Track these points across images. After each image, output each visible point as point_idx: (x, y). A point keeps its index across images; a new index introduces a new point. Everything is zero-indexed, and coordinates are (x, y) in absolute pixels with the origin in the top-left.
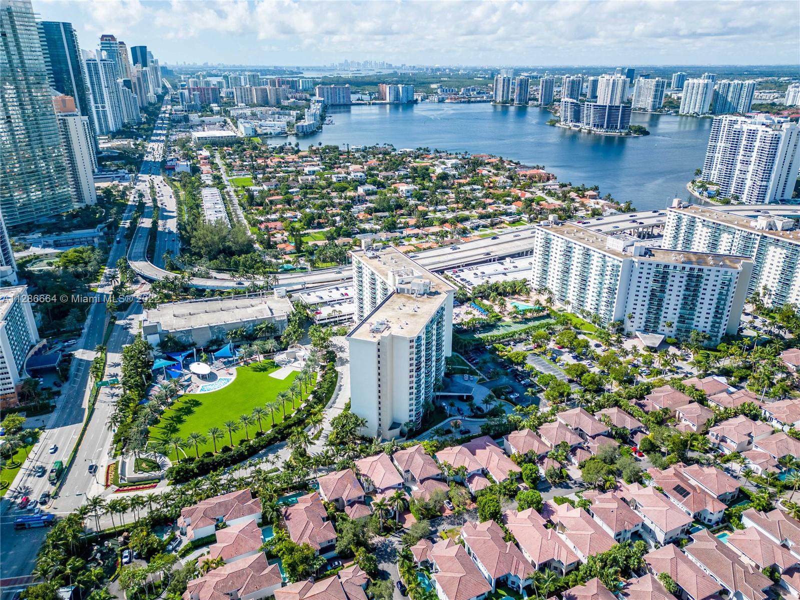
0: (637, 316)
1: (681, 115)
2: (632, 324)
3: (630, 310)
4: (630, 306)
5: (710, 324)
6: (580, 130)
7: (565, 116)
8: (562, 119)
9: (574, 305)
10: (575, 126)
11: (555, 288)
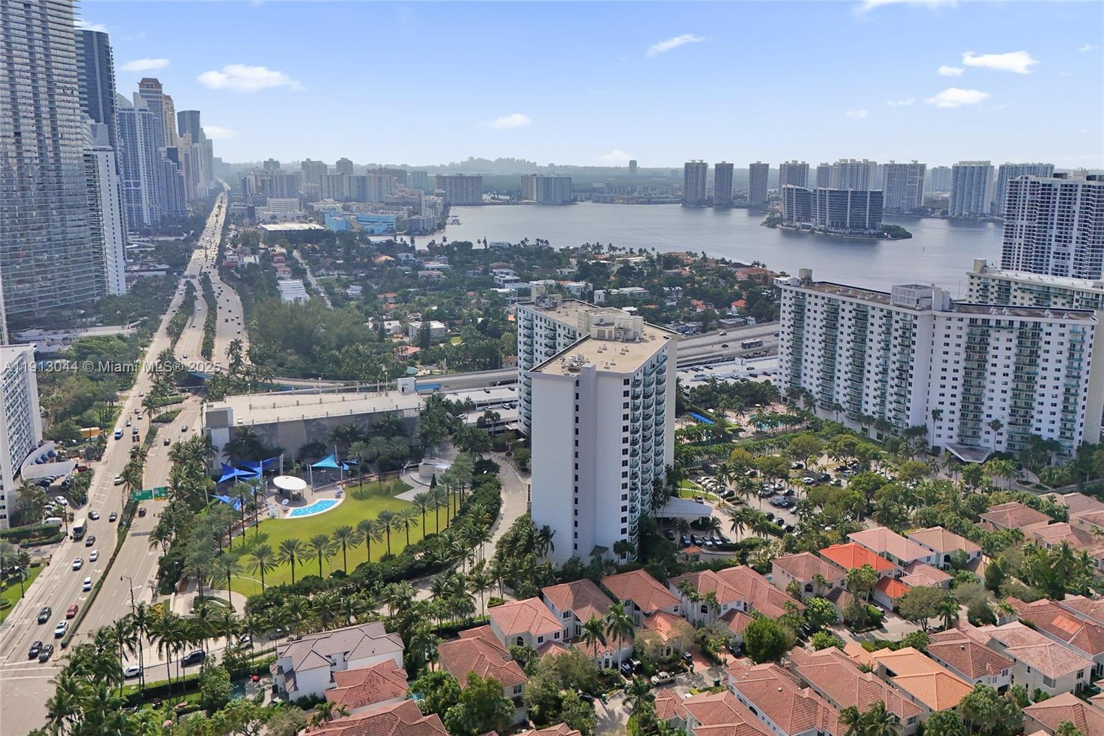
1: (951, 218)
2: (939, 432)
3: (934, 406)
5: (1058, 424)
6: (812, 232)
7: (790, 212)
8: (785, 217)
9: (847, 412)
10: (804, 227)
11: (815, 389)
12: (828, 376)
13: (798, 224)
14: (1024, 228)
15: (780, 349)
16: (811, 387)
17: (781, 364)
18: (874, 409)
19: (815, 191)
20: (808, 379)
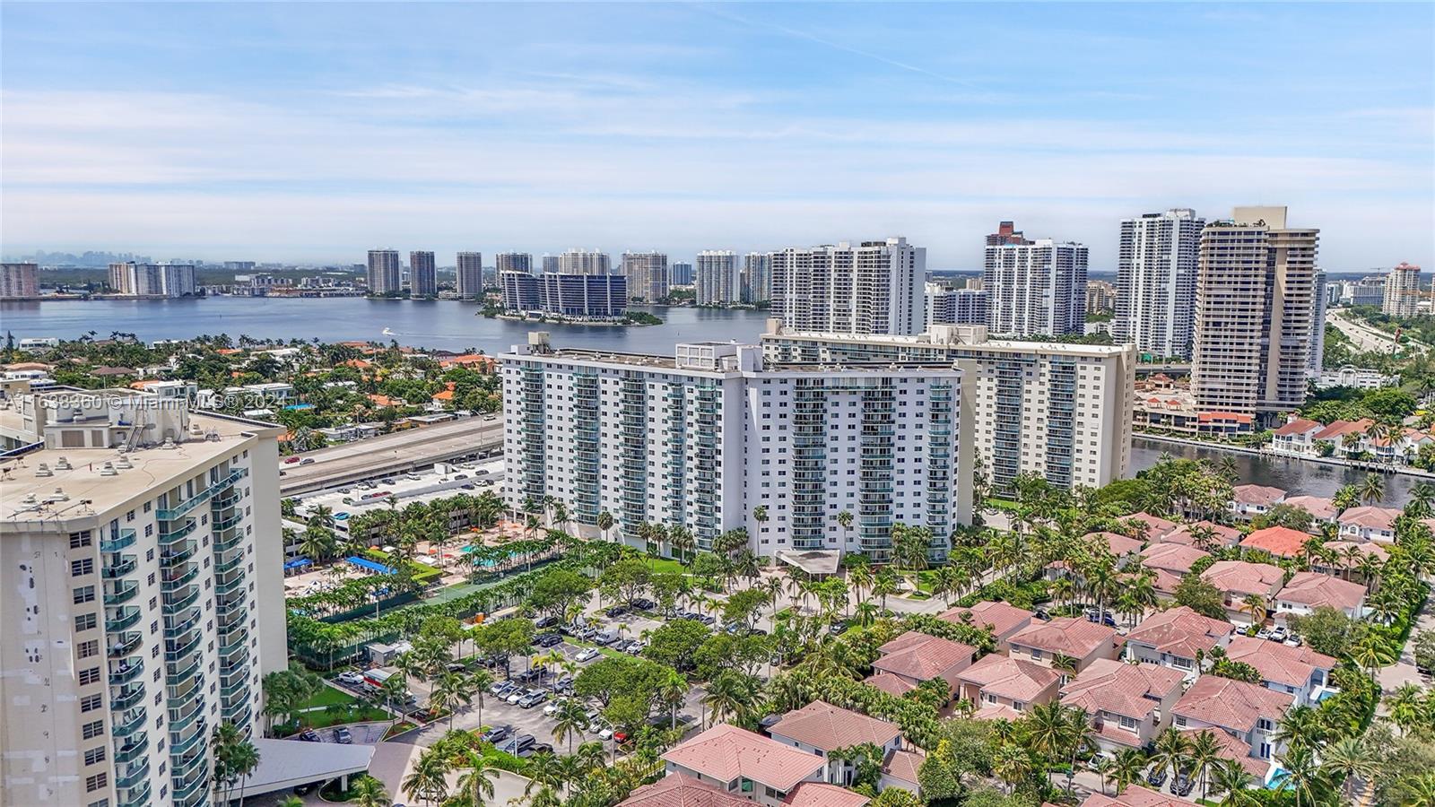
0: (773, 513)
1: (700, 307)
2: (764, 536)
3: (756, 502)
4: (756, 489)
5: (925, 507)
6: (543, 320)
7: (513, 300)
8: (506, 305)
9: (622, 524)
10: (532, 315)
11: (567, 497)
12: (589, 476)
13: (523, 313)
14: (794, 302)
15: (507, 445)
16: (560, 495)
17: (510, 466)
18: (665, 515)
19: (542, 276)
20: (555, 483)
